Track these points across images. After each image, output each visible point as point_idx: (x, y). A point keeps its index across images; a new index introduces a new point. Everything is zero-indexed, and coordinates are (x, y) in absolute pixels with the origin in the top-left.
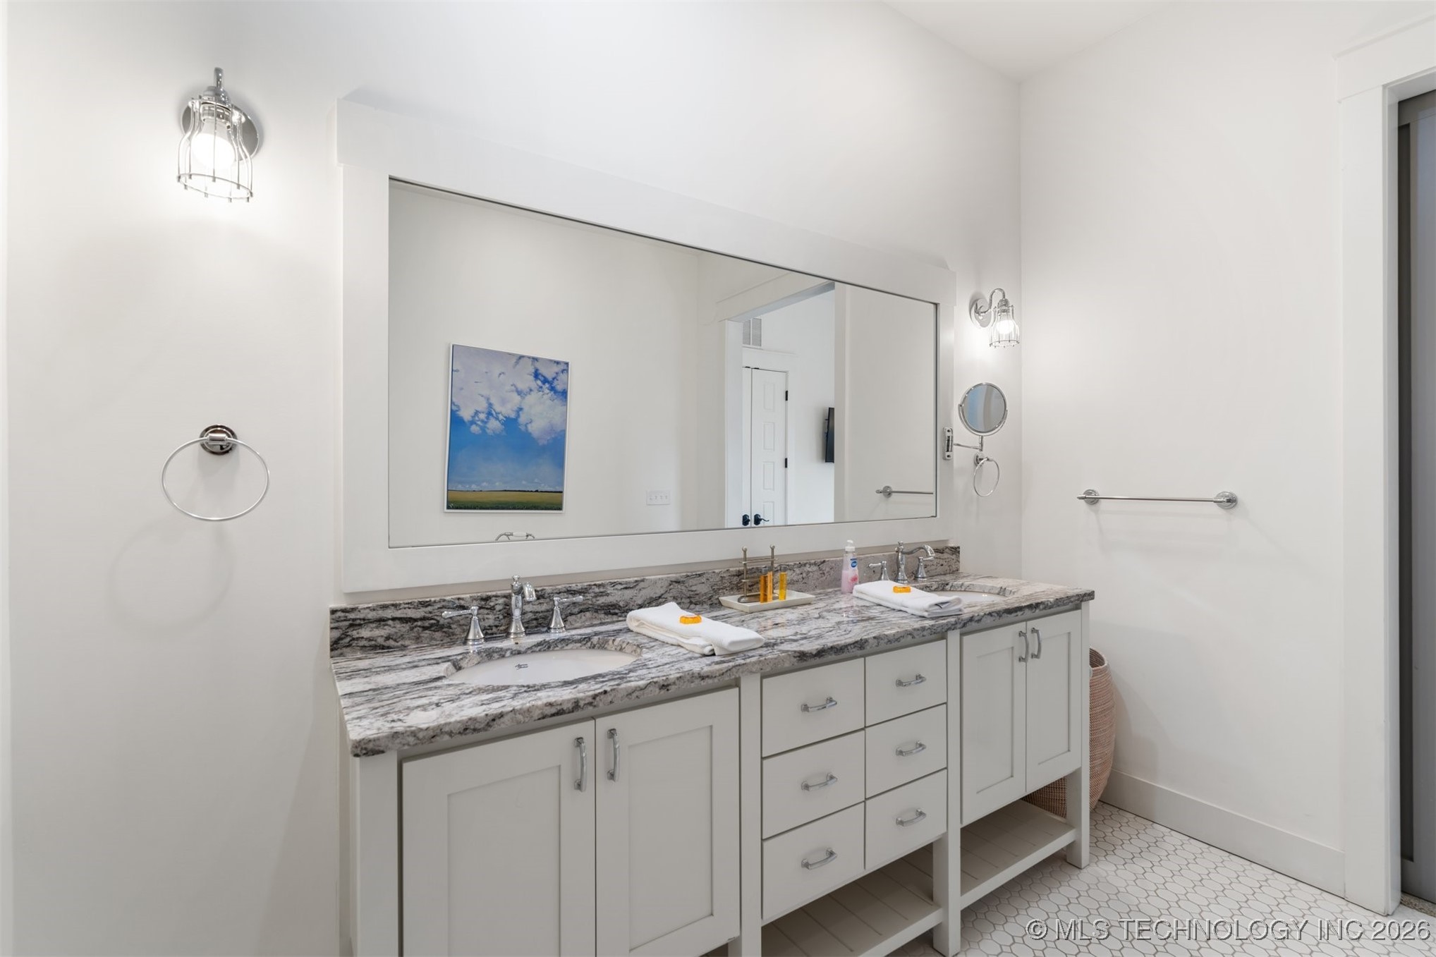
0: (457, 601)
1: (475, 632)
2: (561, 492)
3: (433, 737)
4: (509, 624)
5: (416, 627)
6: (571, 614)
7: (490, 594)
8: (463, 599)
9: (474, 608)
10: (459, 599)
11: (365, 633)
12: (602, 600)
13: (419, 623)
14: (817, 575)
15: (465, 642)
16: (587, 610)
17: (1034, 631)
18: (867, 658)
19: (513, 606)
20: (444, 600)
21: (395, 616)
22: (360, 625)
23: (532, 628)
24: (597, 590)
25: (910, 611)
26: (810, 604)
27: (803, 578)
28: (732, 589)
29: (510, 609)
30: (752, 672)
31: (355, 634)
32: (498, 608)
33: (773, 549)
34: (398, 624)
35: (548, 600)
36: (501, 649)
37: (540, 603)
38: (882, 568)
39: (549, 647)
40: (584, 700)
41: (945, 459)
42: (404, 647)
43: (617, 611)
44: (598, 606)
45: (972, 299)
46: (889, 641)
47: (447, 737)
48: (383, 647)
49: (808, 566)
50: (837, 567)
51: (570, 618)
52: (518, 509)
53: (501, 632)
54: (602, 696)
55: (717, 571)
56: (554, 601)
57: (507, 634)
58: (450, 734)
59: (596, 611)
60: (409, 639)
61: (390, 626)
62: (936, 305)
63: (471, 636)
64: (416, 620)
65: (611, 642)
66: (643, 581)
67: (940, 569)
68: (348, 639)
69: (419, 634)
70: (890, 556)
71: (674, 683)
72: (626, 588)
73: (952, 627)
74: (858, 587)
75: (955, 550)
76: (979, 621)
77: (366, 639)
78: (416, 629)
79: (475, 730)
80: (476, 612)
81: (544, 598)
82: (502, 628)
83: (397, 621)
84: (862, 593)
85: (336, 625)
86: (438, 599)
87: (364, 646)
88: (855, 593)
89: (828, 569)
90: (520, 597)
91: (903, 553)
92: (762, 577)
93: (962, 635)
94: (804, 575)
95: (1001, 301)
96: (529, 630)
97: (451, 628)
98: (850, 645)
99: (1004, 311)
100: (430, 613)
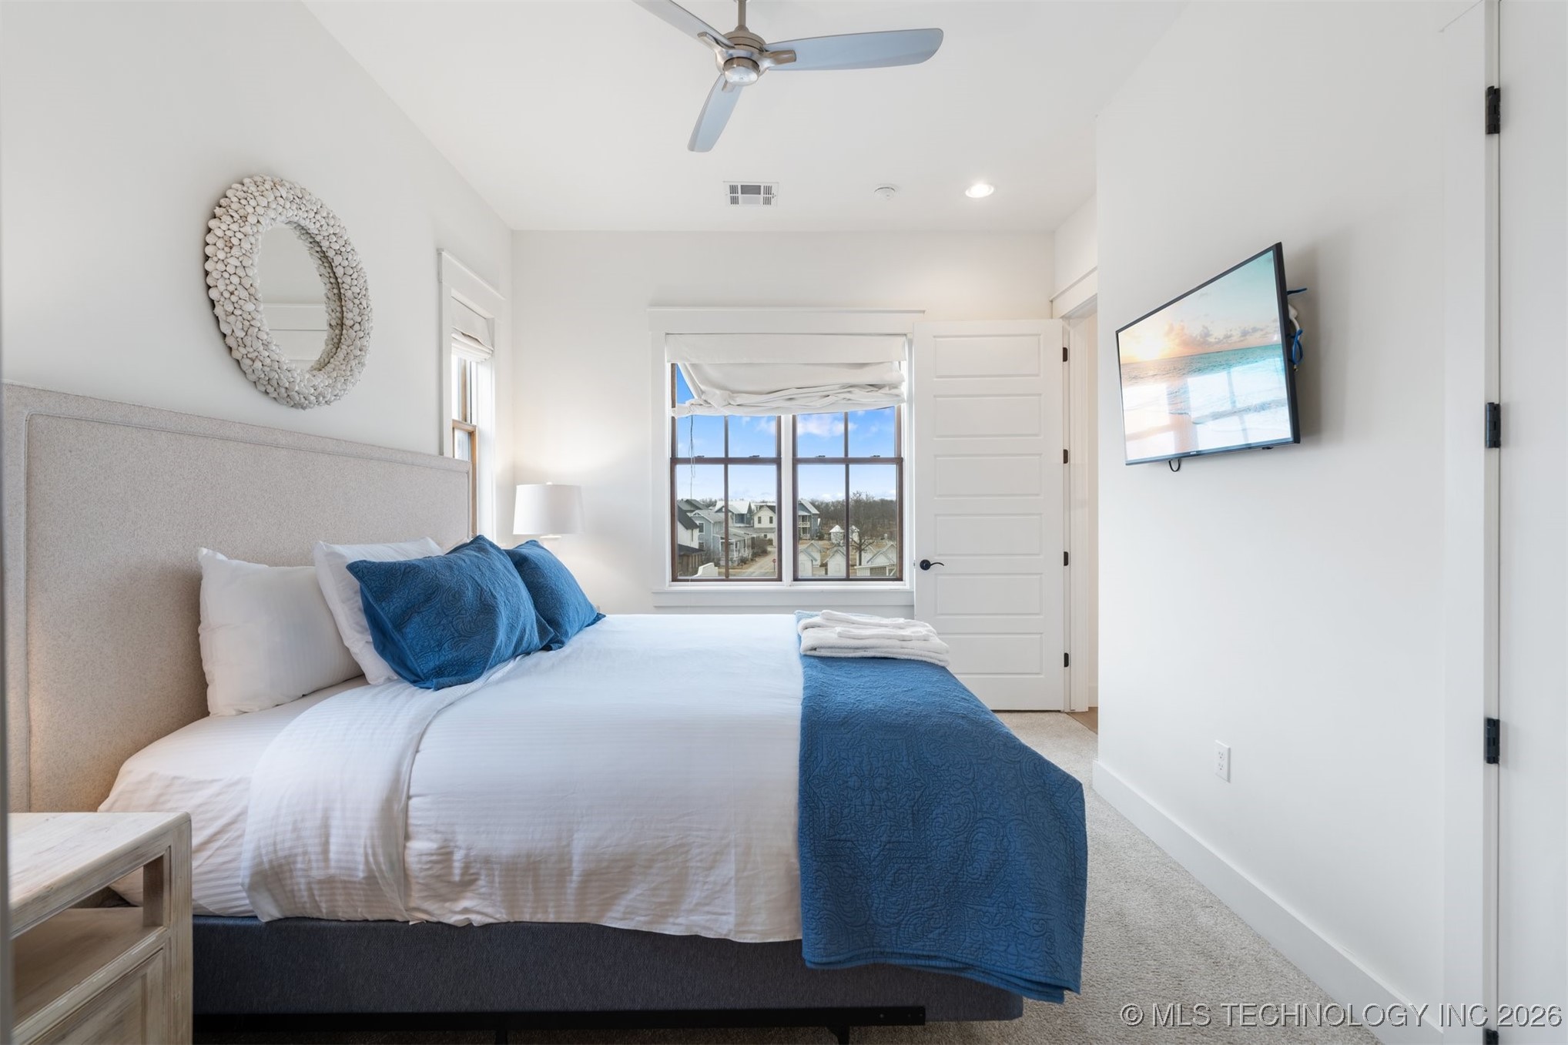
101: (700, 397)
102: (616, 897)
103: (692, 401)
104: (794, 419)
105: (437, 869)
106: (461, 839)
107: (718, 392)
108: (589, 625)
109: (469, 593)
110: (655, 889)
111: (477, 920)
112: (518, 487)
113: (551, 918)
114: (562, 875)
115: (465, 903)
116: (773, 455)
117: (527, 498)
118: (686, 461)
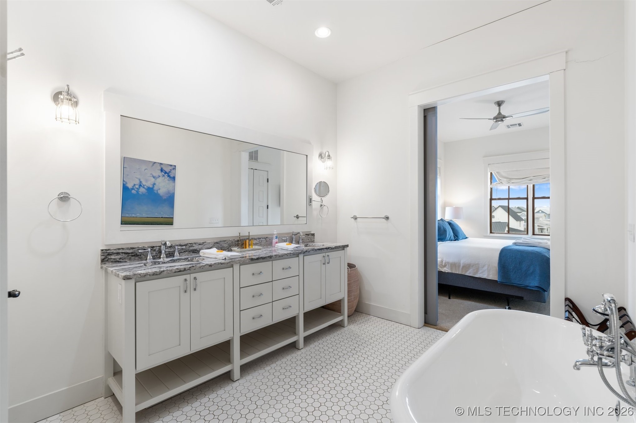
0: (143, 248)
1: (149, 257)
2: (173, 218)
3: (145, 276)
4: (161, 255)
5: (129, 255)
6: (181, 252)
7: (154, 246)
8: (145, 247)
9: (149, 249)
10: (144, 247)
11: (113, 257)
12: (191, 248)
13: (131, 254)
14: (265, 241)
15: (146, 260)
16: (187, 251)
17: (328, 256)
18: (273, 261)
19: (162, 250)
20: (139, 247)
21: (122, 252)
22: (111, 254)
23: (168, 256)
24: (190, 245)
25: (289, 250)
26: (260, 249)
27: (260, 243)
28: (236, 245)
29: (161, 250)
30: (237, 263)
31: (109, 257)
32: (157, 250)
33: (249, 233)
34: (124, 255)
35: (173, 248)
36: (159, 261)
37: (171, 249)
38: (287, 239)
39: (174, 261)
40: (187, 268)
41: (310, 205)
42: (126, 262)
43: (196, 252)
44: (190, 250)
45: (320, 153)
46: (280, 256)
47: (149, 276)
48: (118, 262)
49: (261, 239)
50: (272, 239)
51: (181, 254)
52: (154, 225)
53: (158, 257)
54: (192, 267)
55: (230, 240)
56: (175, 248)
57: (160, 258)
58: (150, 275)
59: (190, 252)
60: (127, 259)
61: (121, 255)
62: (307, 156)
63: (148, 258)
64: (129, 253)
65: (194, 259)
66: (205, 242)
67: (307, 241)
68: (107, 259)
69: (130, 258)
70: (291, 236)
71: (213, 265)
72: (200, 245)
73: (301, 253)
74: (277, 244)
75: (313, 235)
76: (309, 252)
77: (113, 259)
78: (129, 256)
79: (156, 274)
80: (150, 250)
81: (172, 247)
82: (158, 256)
83: (123, 254)
84: (278, 246)
85: (103, 254)
86: (137, 247)
87: (113, 261)
88: (276, 247)
89: (268, 240)
90: (164, 247)
91: (294, 235)
92: (245, 241)
93: (304, 256)
94: (260, 242)
95: (328, 155)
96: (167, 257)
97: (141, 256)
98: (267, 257)
99: (329, 158)
100: (134, 251)
101: (499, 181)
102: (467, 271)
103: (497, 183)
104: (534, 186)
105: (441, 263)
106: (444, 259)
107: (505, 179)
108: (464, 239)
109: (442, 228)
110: (474, 270)
111: (446, 271)
112: (446, 208)
113: (457, 273)
114: (459, 266)
115: (444, 269)
116: (526, 197)
117: (448, 211)
118: (495, 199)
